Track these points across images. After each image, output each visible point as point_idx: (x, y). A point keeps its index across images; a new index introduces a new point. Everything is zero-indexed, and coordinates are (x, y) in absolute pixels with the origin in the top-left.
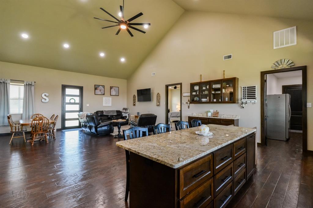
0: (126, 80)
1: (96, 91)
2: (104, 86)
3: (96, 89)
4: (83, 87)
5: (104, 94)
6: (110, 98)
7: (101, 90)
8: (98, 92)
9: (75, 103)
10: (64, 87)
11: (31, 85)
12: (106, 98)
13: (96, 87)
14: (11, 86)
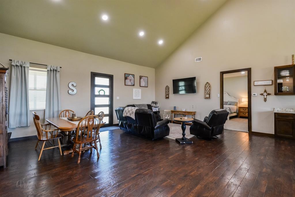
0: (154, 69)
1: (126, 80)
2: (134, 75)
3: (126, 78)
4: (113, 75)
5: (134, 85)
6: (140, 90)
7: (131, 80)
8: (128, 82)
9: (104, 96)
10: (94, 75)
11: (56, 71)
12: (136, 89)
13: (126, 76)
14: (30, 71)
